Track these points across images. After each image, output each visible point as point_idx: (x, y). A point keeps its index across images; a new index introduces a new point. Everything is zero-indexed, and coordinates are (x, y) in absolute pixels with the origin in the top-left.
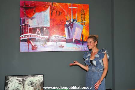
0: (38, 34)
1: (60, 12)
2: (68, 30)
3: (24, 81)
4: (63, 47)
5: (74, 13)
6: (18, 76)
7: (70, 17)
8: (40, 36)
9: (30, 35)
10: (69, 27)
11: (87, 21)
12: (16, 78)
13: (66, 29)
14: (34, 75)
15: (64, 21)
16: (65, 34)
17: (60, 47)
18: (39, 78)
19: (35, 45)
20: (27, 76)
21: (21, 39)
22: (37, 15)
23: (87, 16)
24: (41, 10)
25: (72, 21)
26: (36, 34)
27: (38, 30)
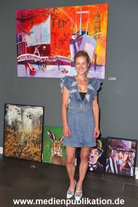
0: (37, 54)
1: (63, 21)
2: (75, 47)
3: (22, 111)
4: (67, 72)
5: (85, 20)
6: (17, 105)
7: (78, 27)
8: (39, 57)
9: (28, 56)
10: (76, 44)
11: (104, 32)
12: (15, 107)
13: (71, 47)
14: (33, 106)
15: (70, 35)
16: (69, 53)
17: (63, 72)
18: (38, 111)
19: (33, 69)
20: (25, 107)
21: (19, 61)
22: (35, 28)
23: (104, 24)
24: (39, 21)
25: (80, 34)
26: (34, 55)
27: (36, 49)
